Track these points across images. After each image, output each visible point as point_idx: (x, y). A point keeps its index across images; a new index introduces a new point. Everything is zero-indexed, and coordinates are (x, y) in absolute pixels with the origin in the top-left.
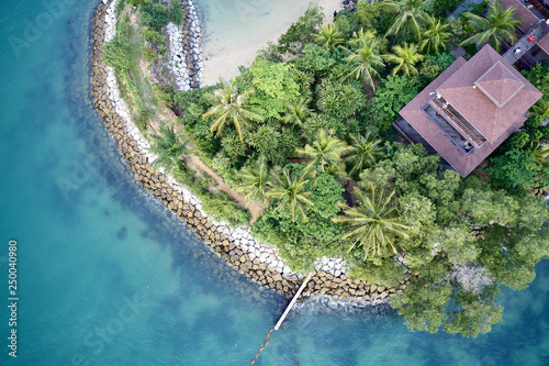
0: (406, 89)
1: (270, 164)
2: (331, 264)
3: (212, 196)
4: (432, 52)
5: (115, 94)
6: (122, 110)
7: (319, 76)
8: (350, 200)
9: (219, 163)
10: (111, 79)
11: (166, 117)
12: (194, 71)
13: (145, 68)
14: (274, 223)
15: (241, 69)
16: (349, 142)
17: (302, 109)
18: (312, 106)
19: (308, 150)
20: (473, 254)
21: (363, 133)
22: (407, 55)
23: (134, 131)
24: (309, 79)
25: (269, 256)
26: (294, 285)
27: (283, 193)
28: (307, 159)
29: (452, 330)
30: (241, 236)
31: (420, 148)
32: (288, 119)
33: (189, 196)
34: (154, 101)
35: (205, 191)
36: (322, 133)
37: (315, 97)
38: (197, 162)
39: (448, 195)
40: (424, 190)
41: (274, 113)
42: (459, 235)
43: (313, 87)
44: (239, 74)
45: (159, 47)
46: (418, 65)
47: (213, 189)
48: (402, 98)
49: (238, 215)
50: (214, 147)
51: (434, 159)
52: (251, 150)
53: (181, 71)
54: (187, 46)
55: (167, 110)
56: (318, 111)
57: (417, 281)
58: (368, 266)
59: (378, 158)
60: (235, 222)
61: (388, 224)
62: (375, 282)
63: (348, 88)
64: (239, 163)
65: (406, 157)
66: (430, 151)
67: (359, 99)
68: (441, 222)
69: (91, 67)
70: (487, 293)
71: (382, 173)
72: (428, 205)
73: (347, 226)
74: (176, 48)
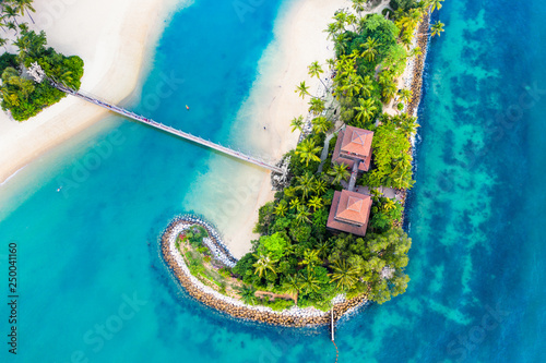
0: (323, 214)
1: (292, 276)
2: (338, 299)
3: (274, 302)
4: (324, 194)
5: (200, 285)
6: (207, 290)
7: (287, 229)
8: (331, 271)
9: (270, 287)
10: (193, 280)
11: (231, 281)
12: (227, 253)
13: (208, 266)
14: (307, 297)
15: (252, 242)
16: (315, 248)
17: (291, 247)
18: (293, 243)
19: (304, 262)
20: (383, 264)
21: (318, 240)
22: (316, 202)
23: (219, 296)
24: (285, 233)
25: (311, 313)
26: (328, 318)
27: (306, 284)
28: (305, 266)
29: (396, 295)
30: (294, 311)
31: (342, 235)
32: (288, 253)
33: (262, 309)
34: (222, 277)
35: (269, 302)
36: (305, 253)
37: (291, 237)
38: (259, 292)
39: (362, 248)
40: (354, 252)
41: (281, 255)
42: (374, 262)
43: (288, 234)
44: (252, 245)
45: (207, 253)
46: (322, 202)
47: (272, 299)
48: (324, 218)
49: (290, 303)
50: (263, 282)
51: (350, 236)
52: (279, 275)
53: (222, 257)
54: (217, 244)
55: (231, 278)
56: (297, 243)
57: (373, 284)
58: (352, 291)
59: (331, 248)
60: (288, 307)
61: (350, 272)
62: (359, 295)
63: (303, 228)
64: (277, 283)
65: (340, 243)
66: (347, 233)
67: (308, 228)
68: (366, 259)
69: (178, 280)
70: (397, 274)
71: (336, 255)
72: (358, 257)
73: (337, 281)
74: (213, 248)
